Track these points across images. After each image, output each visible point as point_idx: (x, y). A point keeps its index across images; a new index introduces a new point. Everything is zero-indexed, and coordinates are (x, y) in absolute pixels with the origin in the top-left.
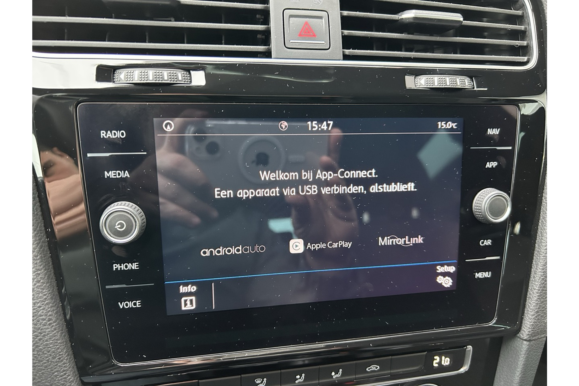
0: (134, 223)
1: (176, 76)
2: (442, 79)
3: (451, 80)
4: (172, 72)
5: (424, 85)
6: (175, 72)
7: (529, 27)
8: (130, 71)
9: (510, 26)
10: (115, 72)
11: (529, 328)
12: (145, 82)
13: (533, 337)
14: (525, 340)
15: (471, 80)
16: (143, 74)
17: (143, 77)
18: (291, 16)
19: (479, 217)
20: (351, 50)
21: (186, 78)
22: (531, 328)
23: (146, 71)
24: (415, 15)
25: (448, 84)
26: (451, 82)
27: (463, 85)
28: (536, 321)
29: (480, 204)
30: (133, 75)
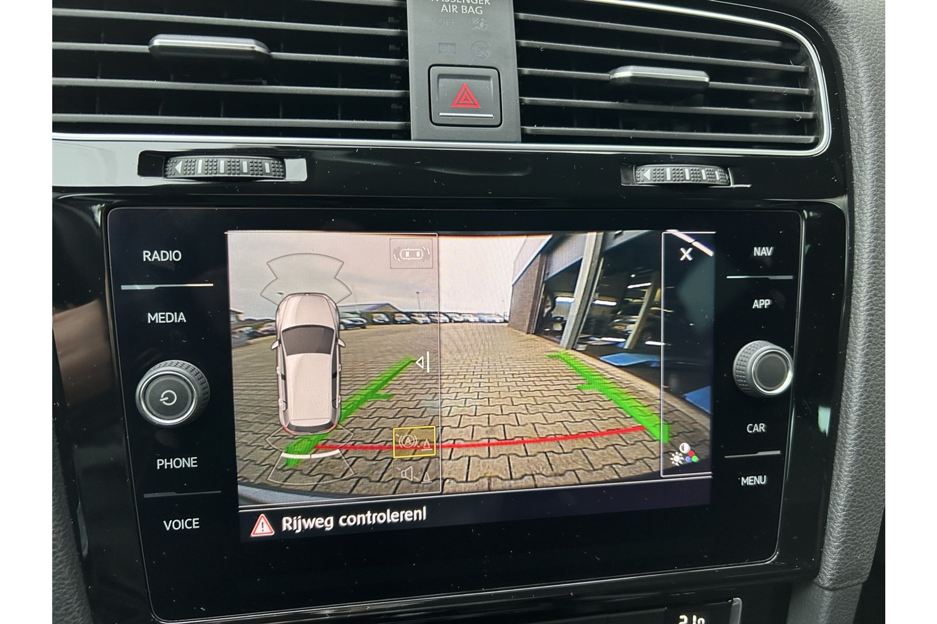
0: (190, 394)
1: (261, 167)
2: (678, 170)
3: (691, 172)
4: (255, 161)
5: (649, 179)
6: (259, 161)
7: (816, 89)
8: (190, 160)
9: (786, 90)
10: (169, 162)
11: (832, 569)
12: (213, 175)
13: (839, 583)
14: (827, 589)
15: (724, 172)
16: (211, 164)
17: (210, 168)
18: (441, 76)
19: (743, 387)
20: (535, 128)
21: (277, 170)
22: (836, 569)
23: (215, 160)
24: (634, 74)
25: (688, 178)
26: (692, 175)
27: (711, 179)
28: (842, 557)
29: (744, 366)
30: (194, 166)
